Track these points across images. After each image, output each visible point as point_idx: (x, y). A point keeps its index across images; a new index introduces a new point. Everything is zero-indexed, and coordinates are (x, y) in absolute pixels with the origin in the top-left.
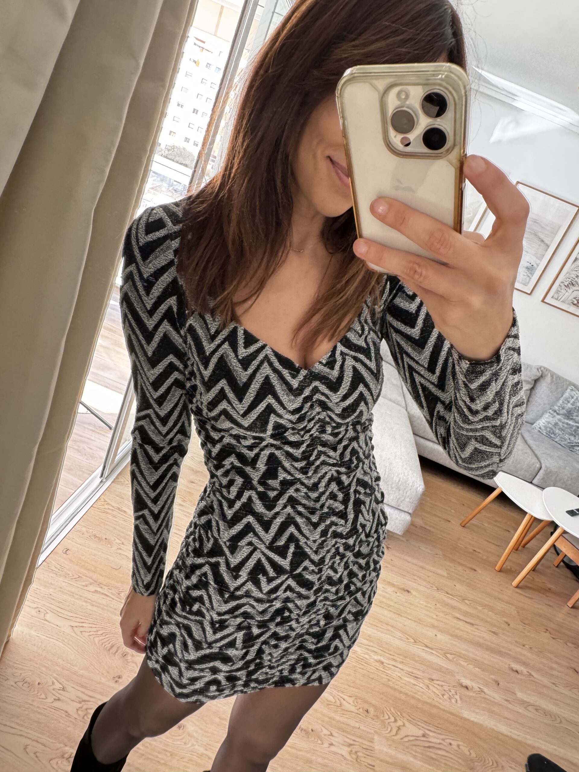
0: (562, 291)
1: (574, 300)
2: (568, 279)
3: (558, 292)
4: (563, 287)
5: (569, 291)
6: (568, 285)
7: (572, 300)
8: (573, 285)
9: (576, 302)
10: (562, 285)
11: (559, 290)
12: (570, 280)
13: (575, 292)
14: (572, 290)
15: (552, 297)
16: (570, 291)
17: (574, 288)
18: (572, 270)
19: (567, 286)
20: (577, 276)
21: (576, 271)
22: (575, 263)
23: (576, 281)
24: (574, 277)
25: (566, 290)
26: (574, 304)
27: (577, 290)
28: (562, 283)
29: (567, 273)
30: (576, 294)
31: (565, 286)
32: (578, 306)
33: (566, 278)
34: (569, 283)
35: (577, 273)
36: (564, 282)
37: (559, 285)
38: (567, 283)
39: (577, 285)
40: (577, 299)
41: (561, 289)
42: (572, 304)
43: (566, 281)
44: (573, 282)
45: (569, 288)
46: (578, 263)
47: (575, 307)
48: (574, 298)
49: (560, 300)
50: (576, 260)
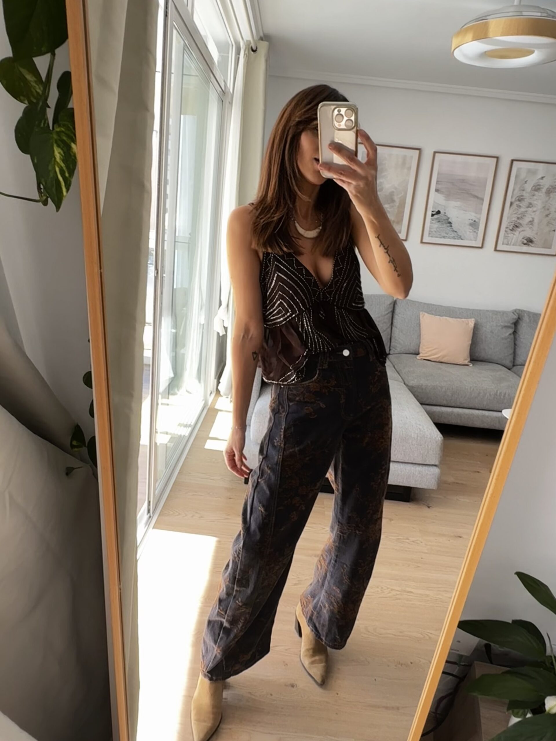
2: (511, 224)
4: (509, 231)
5: (516, 233)
7: (521, 241)
8: (517, 227)
9: (525, 242)
12: (513, 224)
13: (521, 233)
15: (503, 244)
17: (519, 230)
18: (512, 214)
20: (518, 218)
21: (515, 214)
22: (512, 207)
23: (519, 223)
24: (516, 219)
25: (512, 233)
26: (525, 244)
27: (523, 231)
28: (507, 228)
29: (508, 218)
30: (523, 234)
31: (511, 230)
32: (529, 245)
33: (509, 223)
34: (513, 227)
35: (517, 216)
36: (509, 227)
37: (506, 231)
38: (511, 228)
39: (521, 226)
40: (526, 238)
41: (508, 234)
42: (522, 245)
43: (510, 226)
44: (516, 224)
45: (515, 231)
46: (514, 206)
47: (527, 246)
48: (523, 238)
49: (511, 244)
50: (511, 204)
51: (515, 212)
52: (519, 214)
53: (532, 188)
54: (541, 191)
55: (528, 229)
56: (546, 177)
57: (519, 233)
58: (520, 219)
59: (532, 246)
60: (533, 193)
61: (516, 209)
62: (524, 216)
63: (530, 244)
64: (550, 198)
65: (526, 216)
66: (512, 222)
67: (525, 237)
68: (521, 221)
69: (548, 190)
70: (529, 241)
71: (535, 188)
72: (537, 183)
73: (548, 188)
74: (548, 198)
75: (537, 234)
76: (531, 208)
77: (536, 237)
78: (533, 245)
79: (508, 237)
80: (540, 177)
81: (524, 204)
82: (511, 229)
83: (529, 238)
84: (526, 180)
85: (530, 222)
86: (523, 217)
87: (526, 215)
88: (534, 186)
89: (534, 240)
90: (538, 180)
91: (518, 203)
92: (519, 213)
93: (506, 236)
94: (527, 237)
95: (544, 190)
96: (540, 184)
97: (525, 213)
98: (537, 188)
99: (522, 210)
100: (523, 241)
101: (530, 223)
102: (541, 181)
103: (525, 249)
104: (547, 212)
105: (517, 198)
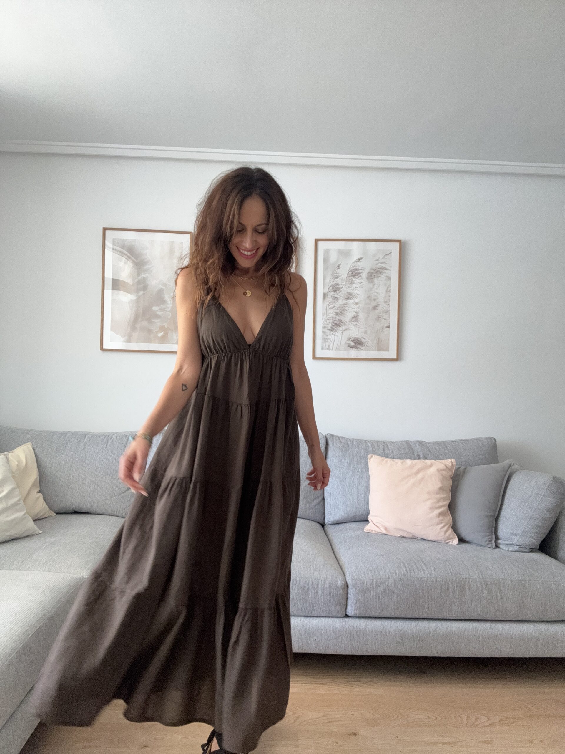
0: (330, 337)
1: (349, 342)
2: (328, 321)
3: (325, 340)
4: (328, 332)
5: (337, 334)
6: (332, 328)
7: (346, 343)
8: (338, 325)
9: (352, 344)
10: (324, 330)
11: (326, 337)
12: (332, 321)
13: (345, 333)
14: (340, 332)
15: (322, 349)
16: (339, 334)
17: (341, 328)
18: (327, 309)
19: (332, 330)
20: (337, 314)
21: (331, 308)
22: (326, 300)
23: (338, 320)
24: (334, 316)
25: (332, 334)
26: (352, 347)
27: (346, 330)
28: (324, 327)
29: (323, 314)
30: (347, 334)
31: (330, 330)
32: (358, 348)
33: (326, 320)
34: (332, 325)
35: (334, 310)
36: (326, 326)
37: (323, 332)
38: (329, 326)
39: (343, 324)
40: (351, 340)
41: (327, 336)
42: (349, 348)
43: (328, 324)
44: (335, 322)
45: (336, 331)
46: (329, 298)
47: (356, 349)
48: (348, 340)
49: (332, 348)
50: (325, 296)
51: (330, 306)
52: (337, 309)
53: (348, 273)
54: (361, 276)
55: (352, 327)
56: (363, 258)
57: (342, 333)
58: (340, 315)
59: (362, 350)
60: (351, 280)
61: (331, 302)
62: (343, 310)
63: (360, 346)
64: (374, 285)
65: (347, 310)
66: (329, 320)
67: (351, 338)
68: (342, 318)
69: (370, 274)
70: (357, 343)
71: (352, 273)
72: (353, 267)
73: (369, 272)
74: (371, 285)
75: (365, 332)
76: (351, 299)
77: (364, 337)
78: (363, 348)
79: (329, 339)
80: (356, 258)
81: (341, 295)
82: (331, 328)
83: (357, 339)
84: (338, 265)
85: (354, 317)
86: (343, 312)
87: (346, 308)
88: (350, 271)
89: (363, 341)
90: (354, 262)
91: (332, 293)
92: (337, 306)
93: (325, 339)
94: (353, 338)
95: (364, 275)
96: (357, 267)
97: (345, 307)
98: (355, 273)
99: (340, 302)
100: (350, 344)
101: (354, 319)
102: (358, 263)
103: (353, 353)
104: (374, 304)
105: (331, 288)
